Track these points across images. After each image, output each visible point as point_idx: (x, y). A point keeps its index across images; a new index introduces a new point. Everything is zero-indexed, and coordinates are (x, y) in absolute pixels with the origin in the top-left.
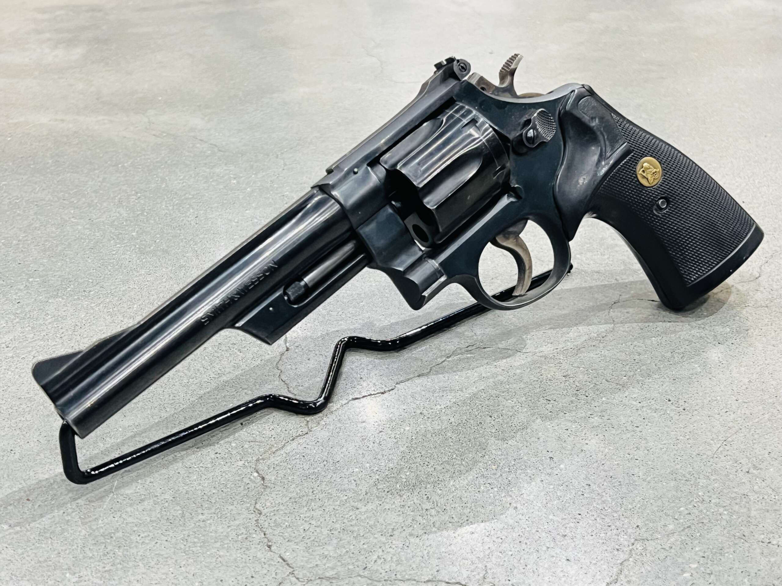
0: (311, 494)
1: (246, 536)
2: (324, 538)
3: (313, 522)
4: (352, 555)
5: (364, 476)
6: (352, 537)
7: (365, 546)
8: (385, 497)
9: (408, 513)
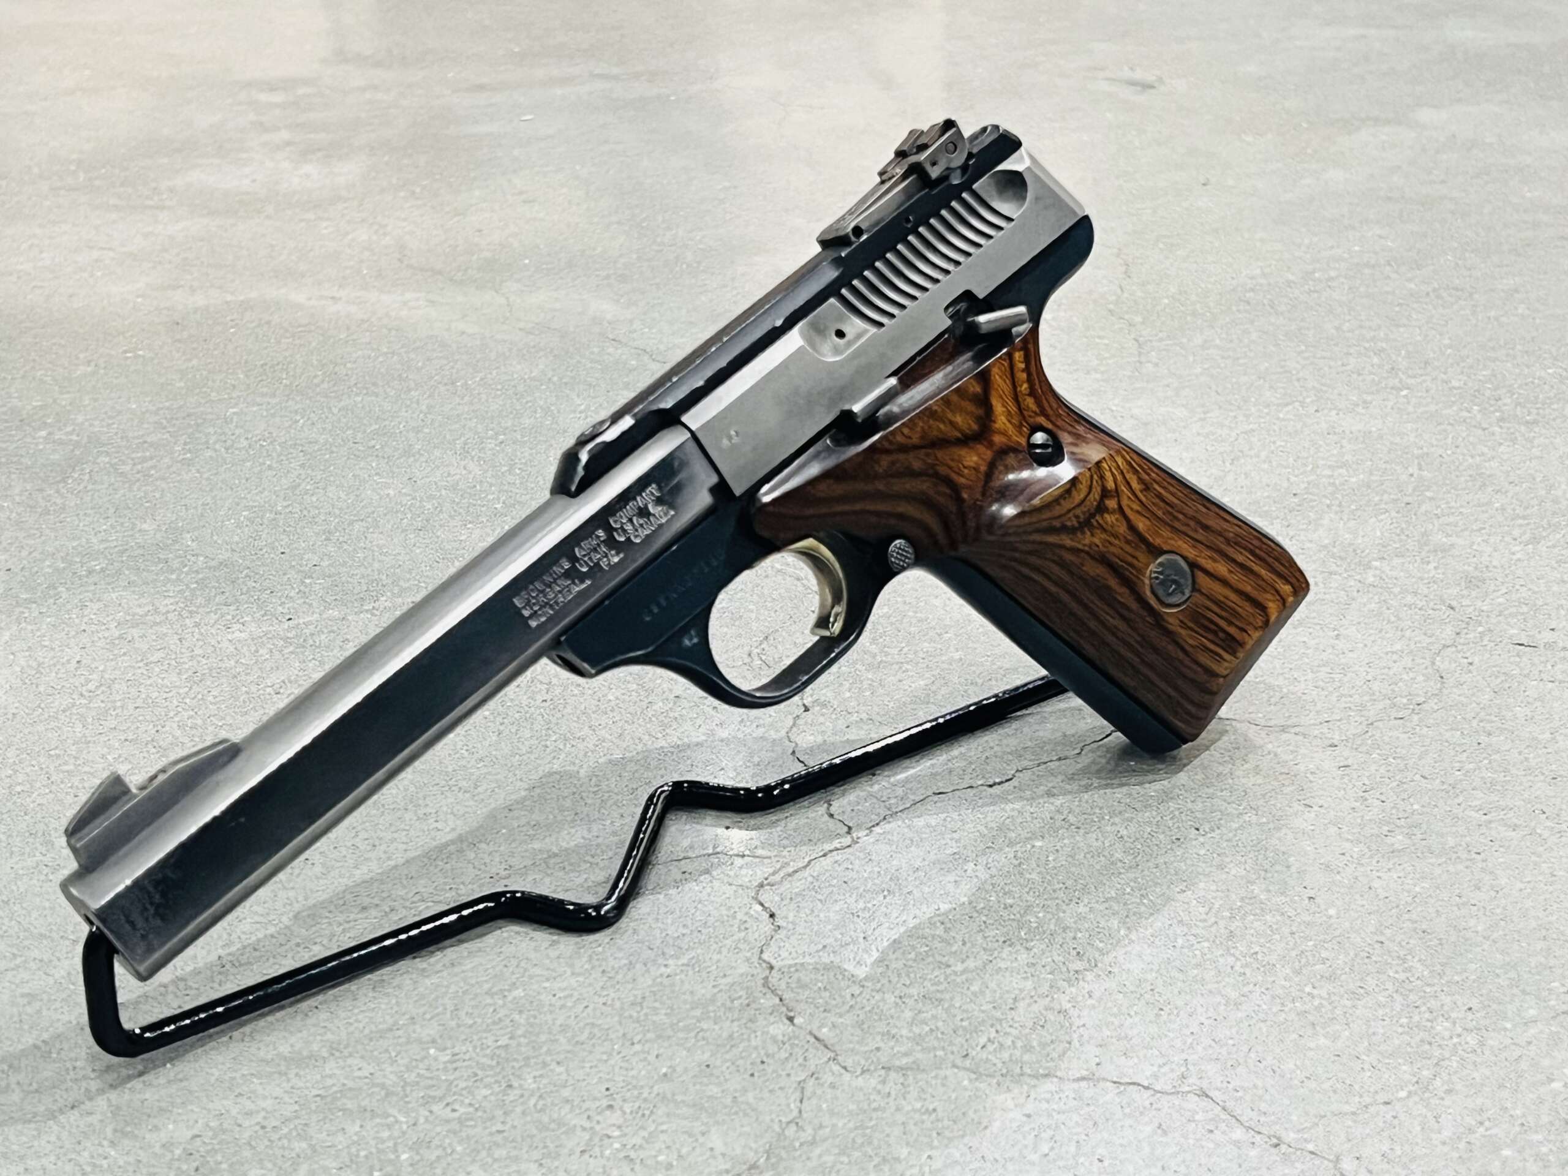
1: (747, 1001)
2: (890, 1009)
4: (940, 1035)
5: (958, 916)
6: (940, 1008)
7: (964, 1024)
8: (999, 949)
9: (1042, 976)
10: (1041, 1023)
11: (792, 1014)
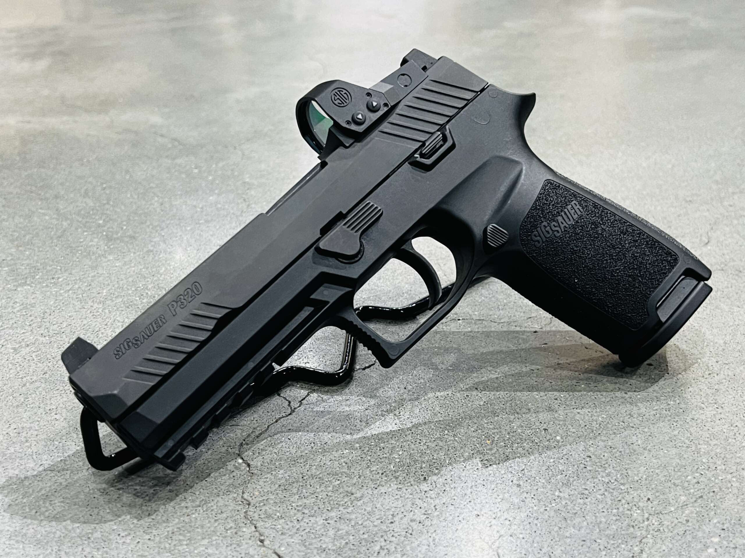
0: (301, 480)
1: (236, 530)
2: (320, 529)
3: (306, 511)
4: (352, 547)
5: (355, 458)
6: (350, 525)
7: (366, 536)
8: (380, 479)
9: (407, 497)
10: (410, 532)
11: (262, 538)
